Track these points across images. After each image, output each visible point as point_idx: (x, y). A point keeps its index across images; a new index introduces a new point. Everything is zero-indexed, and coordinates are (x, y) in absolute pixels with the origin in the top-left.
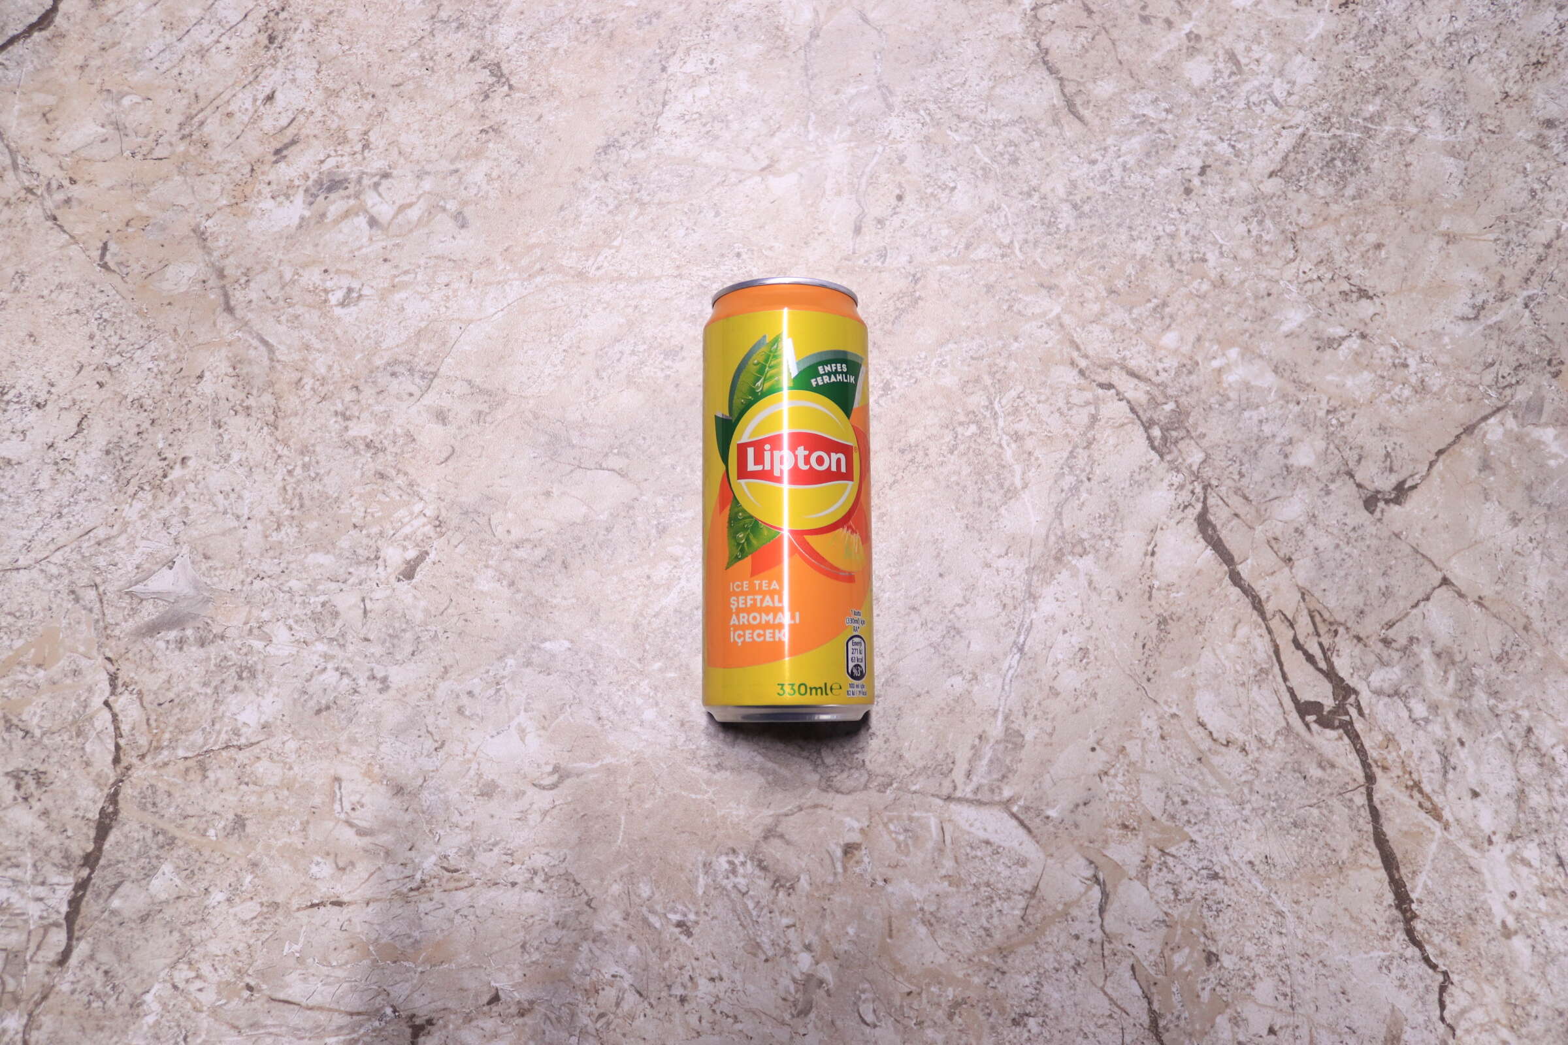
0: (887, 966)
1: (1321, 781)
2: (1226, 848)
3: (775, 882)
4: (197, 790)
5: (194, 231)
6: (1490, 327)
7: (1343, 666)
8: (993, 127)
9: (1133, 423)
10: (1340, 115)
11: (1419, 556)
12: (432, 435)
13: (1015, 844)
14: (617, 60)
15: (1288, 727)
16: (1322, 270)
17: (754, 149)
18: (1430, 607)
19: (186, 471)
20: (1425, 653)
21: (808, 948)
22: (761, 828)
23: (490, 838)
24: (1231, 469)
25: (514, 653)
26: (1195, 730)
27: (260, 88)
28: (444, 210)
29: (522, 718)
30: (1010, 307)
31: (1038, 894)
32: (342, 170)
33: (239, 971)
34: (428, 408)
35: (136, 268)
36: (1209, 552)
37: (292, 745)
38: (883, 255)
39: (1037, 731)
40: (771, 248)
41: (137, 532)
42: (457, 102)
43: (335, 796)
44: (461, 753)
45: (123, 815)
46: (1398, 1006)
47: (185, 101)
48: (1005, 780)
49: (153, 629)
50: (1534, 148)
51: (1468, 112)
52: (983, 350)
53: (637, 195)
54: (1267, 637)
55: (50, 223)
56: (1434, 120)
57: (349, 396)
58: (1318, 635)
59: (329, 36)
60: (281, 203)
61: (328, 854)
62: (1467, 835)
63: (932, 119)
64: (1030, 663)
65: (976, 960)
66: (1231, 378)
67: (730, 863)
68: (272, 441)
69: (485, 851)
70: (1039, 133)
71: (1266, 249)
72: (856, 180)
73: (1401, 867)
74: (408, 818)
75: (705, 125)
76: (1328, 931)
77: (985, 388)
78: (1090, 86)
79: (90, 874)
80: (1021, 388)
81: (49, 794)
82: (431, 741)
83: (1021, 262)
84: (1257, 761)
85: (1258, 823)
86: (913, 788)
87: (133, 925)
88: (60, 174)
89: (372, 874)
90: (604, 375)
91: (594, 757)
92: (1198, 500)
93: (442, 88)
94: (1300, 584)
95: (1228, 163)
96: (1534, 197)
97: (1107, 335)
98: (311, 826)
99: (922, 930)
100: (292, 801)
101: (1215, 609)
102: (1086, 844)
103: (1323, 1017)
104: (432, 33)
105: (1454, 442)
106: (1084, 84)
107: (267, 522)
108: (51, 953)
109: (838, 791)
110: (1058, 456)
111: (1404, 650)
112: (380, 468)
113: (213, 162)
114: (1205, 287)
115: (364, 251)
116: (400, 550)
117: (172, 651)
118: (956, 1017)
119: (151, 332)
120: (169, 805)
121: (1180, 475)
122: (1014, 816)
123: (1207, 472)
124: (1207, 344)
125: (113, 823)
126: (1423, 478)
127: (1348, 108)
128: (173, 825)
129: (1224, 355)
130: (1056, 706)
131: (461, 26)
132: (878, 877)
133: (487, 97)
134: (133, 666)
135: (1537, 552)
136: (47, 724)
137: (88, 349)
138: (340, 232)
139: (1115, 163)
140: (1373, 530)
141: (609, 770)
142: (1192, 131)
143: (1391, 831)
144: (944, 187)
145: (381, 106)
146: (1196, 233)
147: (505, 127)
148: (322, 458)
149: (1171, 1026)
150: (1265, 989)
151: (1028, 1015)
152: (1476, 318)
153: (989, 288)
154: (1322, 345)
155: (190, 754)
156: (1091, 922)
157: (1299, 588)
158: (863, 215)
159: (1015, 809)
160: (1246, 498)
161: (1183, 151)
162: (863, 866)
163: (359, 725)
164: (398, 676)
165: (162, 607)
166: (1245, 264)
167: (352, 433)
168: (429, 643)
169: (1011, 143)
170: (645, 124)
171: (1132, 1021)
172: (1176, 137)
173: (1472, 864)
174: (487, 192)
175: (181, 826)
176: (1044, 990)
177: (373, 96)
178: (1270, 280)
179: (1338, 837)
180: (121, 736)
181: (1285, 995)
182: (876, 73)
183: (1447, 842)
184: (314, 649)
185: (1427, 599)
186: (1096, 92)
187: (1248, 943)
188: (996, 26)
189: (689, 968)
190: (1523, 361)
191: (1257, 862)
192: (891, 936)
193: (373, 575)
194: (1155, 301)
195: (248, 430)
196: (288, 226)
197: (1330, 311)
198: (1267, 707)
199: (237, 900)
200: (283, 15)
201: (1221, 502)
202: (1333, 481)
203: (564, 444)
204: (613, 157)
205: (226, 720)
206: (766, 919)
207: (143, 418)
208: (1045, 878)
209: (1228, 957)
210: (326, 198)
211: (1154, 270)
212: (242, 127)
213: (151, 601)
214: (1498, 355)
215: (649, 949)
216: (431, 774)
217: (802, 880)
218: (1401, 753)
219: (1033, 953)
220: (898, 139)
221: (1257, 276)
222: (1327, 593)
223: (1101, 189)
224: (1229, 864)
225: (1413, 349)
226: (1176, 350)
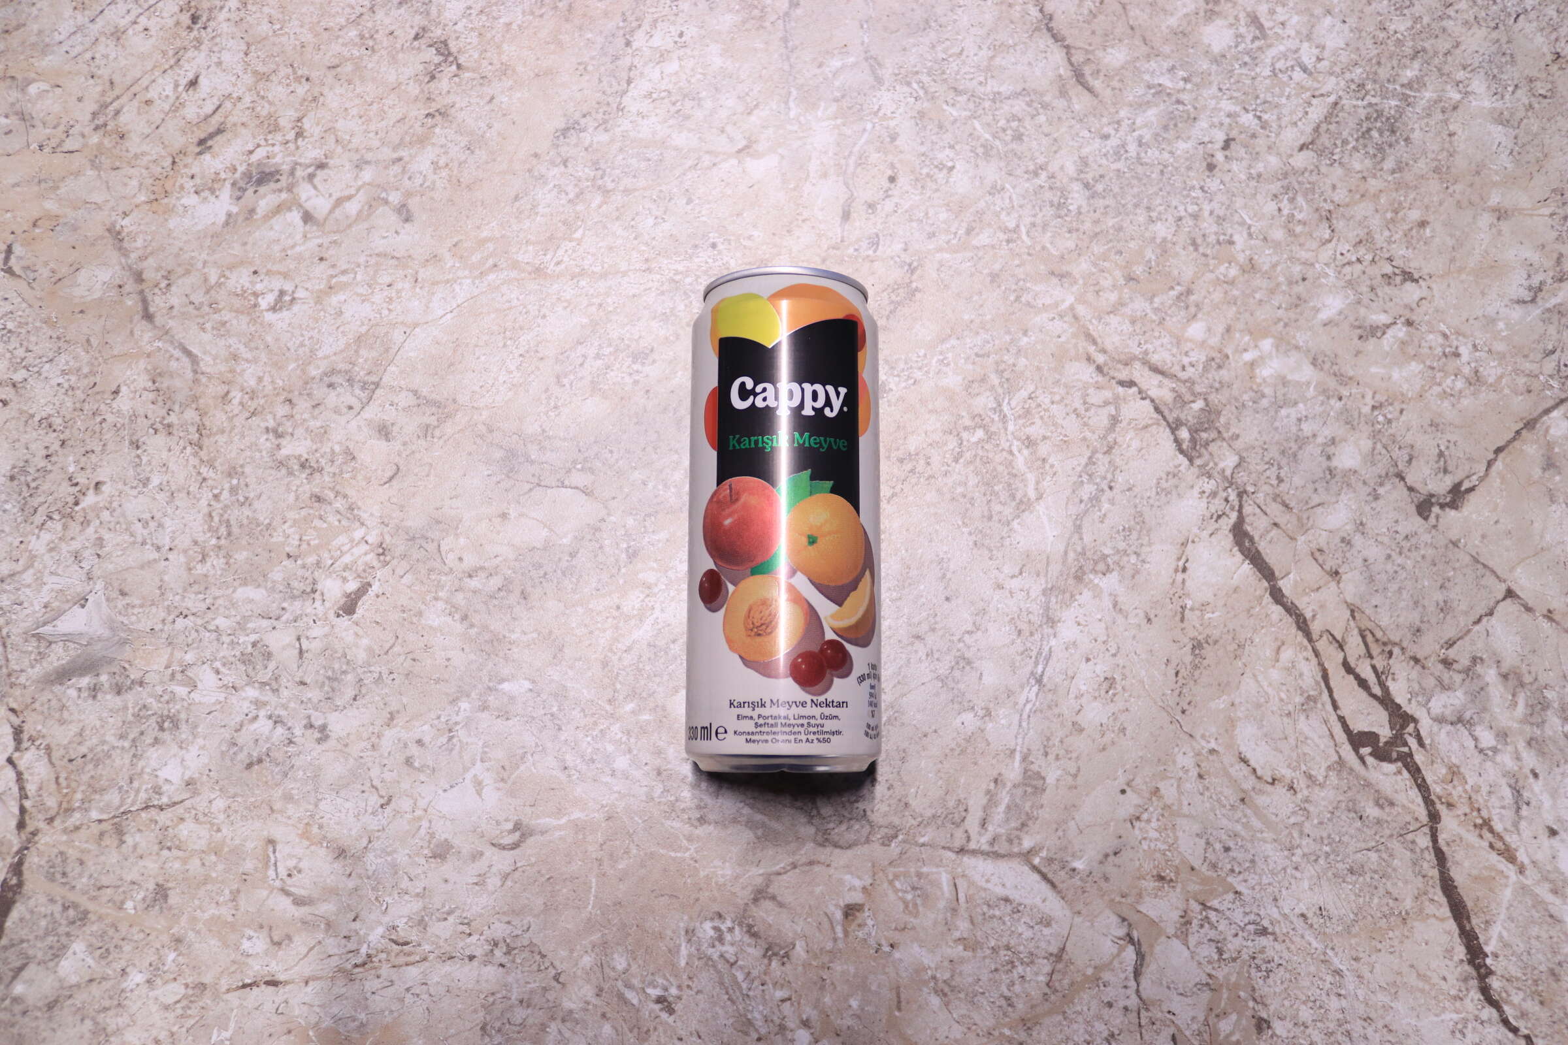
1: (1379, 822)
2: (1275, 900)
3: (767, 950)
4: (113, 857)
5: (109, 230)
6: (1549, 310)
7: (1399, 691)
8: (994, 101)
9: (1158, 424)
10: (1375, 81)
11: (1480, 566)
12: (374, 453)
13: (1038, 901)
14: (576, 35)
15: (1341, 762)
16: (1362, 251)
17: (729, 129)
18: (1494, 623)
19: (99, 498)
20: (1490, 675)
21: (806, 1024)
22: (750, 888)
23: (443, 906)
24: (1268, 473)
25: (468, 696)
26: (1237, 767)
27: (182, 72)
28: (386, 202)
29: (478, 769)
30: (1018, 298)
31: (1065, 957)
32: (274, 161)
34: (369, 423)
35: (44, 272)
36: (1247, 567)
37: (220, 804)
38: (875, 242)
39: (1059, 772)
40: (750, 238)
41: (45, 567)
42: (400, 84)
43: (269, 860)
44: (409, 809)
45: (28, 887)
47: (99, 89)
48: (1026, 829)
49: (63, 675)
51: (1516, 75)
52: (988, 346)
53: (600, 182)
54: (1314, 661)
56: (1478, 85)
57: (282, 410)
58: (1371, 657)
59: (258, 15)
60: (205, 198)
61: (261, 927)
62: (1545, 879)
63: (926, 92)
64: (1050, 696)
65: (996, 1033)
66: (1265, 372)
67: (716, 929)
68: (196, 461)
69: (439, 920)
70: (1045, 106)
71: (1299, 229)
72: (843, 162)
73: (1473, 917)
74: (351, 884)
75: (674, 104)
76: (1393, 991)
77: (992, 388)
78: (1099, 53)
80: (1031, 388)
82: (376, 796)
83: (1028, 248)
84: (1307, 800)
85: (1310, 870)
86: (922, 840)
87: (39, 1014)
89: (311, 949)
90: (565, 381)
91: (559, 812)
92: (1232, 509)
93: (383, 69)
94: (1349, 601)
95: (1254, 136)
97: (1127, 327)
98: (242, 895)
99: (935, 1001)
101: (1255, 631)
102: (1118, 899)
104: (372, 10)
105: (1514, 439)
106: (1092, 52)
107: (191, 552)
109: (836, 845)
110: (1076, 463)
111: (1467, 671)
112: (316, 490)
113: (130, 155)
114: (1233, 272)
115: (298, 249)
116: (339, 582)
117: (85, 700)
119: (61, 344)
120: (81, 875)
121: (1212, 482)
122: (1035, 869)
123: (1242, 477)
124: (1237, 335)
125: (17, 897)
126: (1481, 479)
127: (1384, 73)
128: (85, 898)
129: (1256, 346)
130: (1080, 743)
131: (404, 2)
132: (883, 942)
133: (433, 77)
134: (41, 717)
139: (1129, 138)
140: (1427, 538)
141: (578, 827)
142: (1213, 102)
143: (1459, 876)
144: (941, 167)
145: (316, 90)
146: (1221, 213)
147: (453, 110)
148: (252, 480)
152: (1533, 301)
153: (994, 277)
154: (1364, 334)
155: (105, 817)
156: (1126, 987)
157: (1348, 605)
158: (851, 199)
159: (1036, 861)
160: (1287, 506)
161: (1203, 124)
162: (866, 930)
163: (295, 780)
164: (339, 724)
165: (73, 651)
167: (284, 452)
168: (373, 686)
169: (1015, 117)
170: (608, 104)
172: (1196, 108)
173: (1552, 911)
174: (434, 182)
175: (93, 899)
177: (307, 79)
178: (1304, 263)
180: (27, 797)
182: (863, 43)
183: (1524, 888)
184: (244, 695)
185: (1491, 614)
186: (1106, 61)
187: (1303, 1007)
191: (1310, 915)
192: (899, 1009)
193: (309, 610)
194: (1178, 288)
195: (170, 450)
196: (213, 224)
197: (1372, 296)
199: (159, 981)
201: (1258, 511)
202: (1381, 484)
203: (521, 459)
204: (573, 138)
205: (146, 777)
206: (758, 992)
207: (52, 439)
208: (1072, 938)
209: (1280, 1022)
210: (256, 192)
211: (1177, 254)
212: (162, 116)
213: (61, 644)
214: (1560, 341)
215: (626, 1029)
216: (377, 834)
217: (798, 947)
218: (1468, 787)
219: (1060, 1024)
220: (889, 115)
221: (1291, 259)
222: (1379, 610)
223: (1115, 166)
224: (1279, 918)
225: (1464, 336)
226: (1204, 342)
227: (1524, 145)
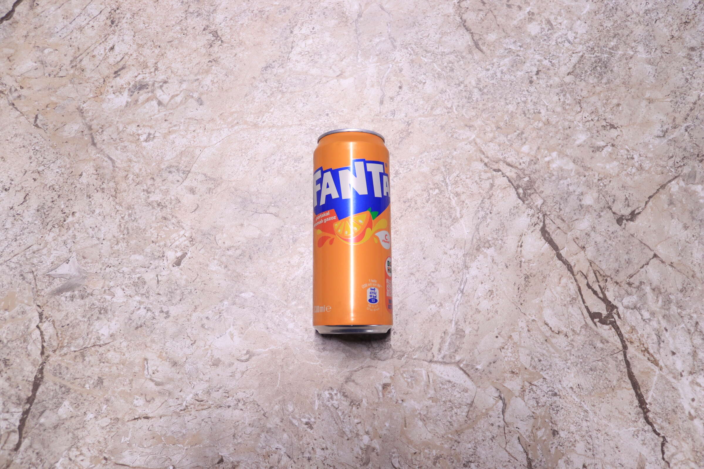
0: (404, 441)
1: (602, 349)
2: (560, 381)
3: (351, 402)
4: (80, 366)
5: (78, 109)
6: (670, 140)
7: (610, 295)
8: (442, 55)
9: (510, 187)
10: (598, 47)
11: (643, 245)
12: (188, 199)
13: (462, 382)
14: (270, 28)
15: (586, 324)
16: (593, 116)
17: (333, 67)
18: (649, 268)
19: (74, 218)
20: (647, 289)
21: (367, 433)
22: (344, 377)
23: (217, 385)
24: (555, 207)
25: (227, 299)
26: (544, 327)
27: (107, 44)
28: (192, 97)
29: (231, 329)
30: (452, 136)
31: (474, 405)
32: (145, 80)
33: (101, 451)
34: (186, 187)
35: (51, 126)
36: (547, 245)
37: (125, 344)
38: (393, 113)
39: (471, 329)
40: (342, 111)
41: (52, 247)
42: (198, 48)
43: (145, 367)
44: (203, 346)
45: (45, 379)
46: (643, 453)
47: (73, 51)
48: (457, 352)
49: (59, 291)
50: (686, 60)
51: (656, 44)
52: (440, 155)
53: (281, 89)
54: (575, 283)
55: (11, 107)
56: (641, 48)
57: (150, 182)
58: (598, 282)
59: (139, 21)
60: (117, 96)
61: (142, 394)
62: (671, 372)
63: (414, 52)
64: (466, 298)
65: (446, 437)
66: (554, 166)
67: (330, 394)
68: (114, 203)
69: (215, 391)
70: (463, 57)
71: (567, 107)
72: (380, 80)
73: (641, 388)
74: (179, 376)
75: (311, 57)
76: (609, 419)
77: (442, 172)
78: (485, 36)
79: (30, 407)
80: (458, 172)
81: (11, 370)
82: (189, 340)
83: (456, 115)
84: (572, 340)
85: (574, 369)
86: (414, 357)
87: (50, 431)
88: (15, 84)
89: (163, 403)
90: (267, 170)
91: (265, 346)
92: (541, 221)
93: (190, 43)
94: (589, 258)
95: (549, 69)
96: (687, 82)
97: (497, 148)
98: (134, 382)
99: (420, 423)
100: (125, 370)
101: (550, 271)
102: (495, 381)
103: (608, 459)
104: (186, 18)
105: (656, 193)
106: (482, 35)
107: (112, 241)
108: (11, 445)
109: (379, 359)
110: (476, 203)
111: (638, 287)
112: (164, 215)
113: (87, 78)
114: (541, 125)
115: (156, 116)
116: (174, 253)
117: (68, 302)
118: (437, 464)
119: (58, 155)
120: (67, 374)
121: (532, 210)
122: (461, 369)
123: (545, 209)
124: (542, 150)
125: (41, 382)
126: (643, 209)
127: (602, 43)
128: (69, 383)
129: (550, 155)
130: (479, 317)
131: (199, 15)
132: (399, 399)
133: (211, 46)
134: (50, 309)
135: (696, 242)
136: (9, 337)
137: (29, 163)
138: (145, 108)
139: (497, 70)
140: (621, 233)
141: (273, 352)
142: (532, 55)
143: (635, 371)
144: (420, 82)
145: (163, 51)
146: (536, 101)
147: (220, 59)
148: (137, 211)
149: (538, 465)
150: (580, 447)
151: (471, 462)
152: (664, 136)
153: (442, 127)
154: (594, 150)
155: (77, 349)
157: (589, 260)
159: (462, 365)
160: (563, 220)
161: (528, 64)
162: (392, 394)
163: (156, 334)
164: (174, 311)
165: (64, 281)
166: (558, 114)
167: (151, 199)
168: (188, 295)
169: (450, 62)
170: (284, 57)
171: (519, 463)
172: (525, 58)
173: (674, 386)
174: (212, 89)
175: (73, 383)
176: (478, 450)
177: (159, 47)
178: (570, 121)
179: (611, 375)
180: (45, 342)
181: (590, 449)
182: (388, 32)
183: (662, 376)
185: (647, 264)
186: (488, 39)
187: (572, 426)
188: (442, 10)
189: (312, 444)
190: (685, 155)
191: (574, 387)
192: (406, 427)
193: (161, 264)
194: (518, 131)
195: (103, 199)
196: (121, 106)
197: (598, 134)
198: (576, 316)
199: (99, 417)
200: (118, 11)
201: (551, 222)
202: (602, 211)
203: (249, 202)
204: (269, 71)
205: (94, 333)
206: (347, 420)
207: (55, 195)
208: (477, 397)
209: (563, 432)
210: (138, 93)
211: (517, 118)
212: (100, 62)
213: (58, 278)
214: (675, 153)
215: (293, 435)
216: (190, 356)
217: (364, 401)
218: (639, 335)
219: (472, 433)
220: (399, 60)
221: (564, 119)
222: (601, 262)
223: (492, 82)
224: (562, 389)
225: (636, 151)
226: (528, 153)
227: (659, 73)
